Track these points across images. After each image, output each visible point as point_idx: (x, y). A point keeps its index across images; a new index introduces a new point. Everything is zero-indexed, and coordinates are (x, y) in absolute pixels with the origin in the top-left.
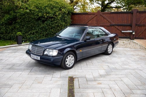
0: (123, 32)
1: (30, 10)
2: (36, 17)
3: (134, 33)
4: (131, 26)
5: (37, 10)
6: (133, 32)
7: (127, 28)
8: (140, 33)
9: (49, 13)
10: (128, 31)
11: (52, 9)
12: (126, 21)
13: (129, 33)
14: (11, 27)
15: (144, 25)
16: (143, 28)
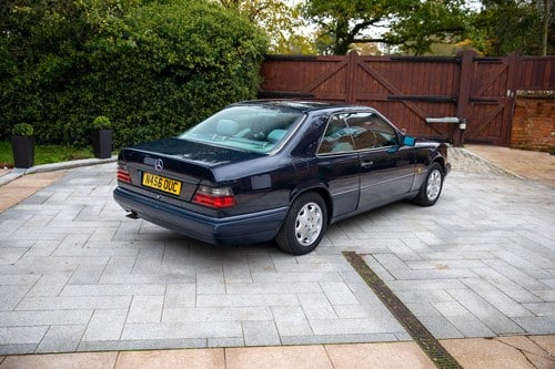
0: (429, 120)
2: (157, 67)
3: (463, 126)
4: (456, 104)
5: (162, 43)
6: (461, 122)
7: (443, 108)
8: (482, 127)
9: (201, 54)
10: (446, 120)
11: (210, 40)
13: (449, 124)
15: (493, 103)
16: (491, 112)
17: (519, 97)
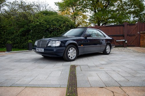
0: (117, 41)
1: (40, 23)
3: (126, 42)
4: (124, 36)
5: (46, 23)
6: (125, 41)
7: (120, 38)
8: (132, 42)
9: (55, 25)
10: (121, 40)
11: (58, 22)
12: (119, 32)
13: (123, 41)
14: (24, 38)
15: (134, 35)
16: (134, 38)
17: (141, 33)
